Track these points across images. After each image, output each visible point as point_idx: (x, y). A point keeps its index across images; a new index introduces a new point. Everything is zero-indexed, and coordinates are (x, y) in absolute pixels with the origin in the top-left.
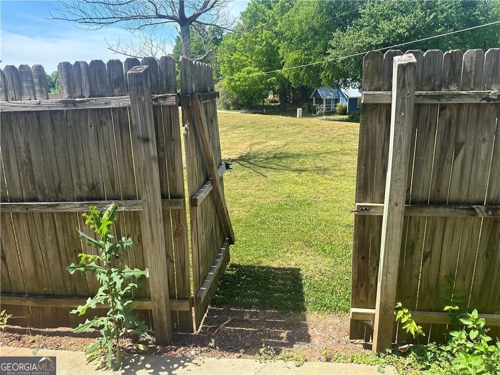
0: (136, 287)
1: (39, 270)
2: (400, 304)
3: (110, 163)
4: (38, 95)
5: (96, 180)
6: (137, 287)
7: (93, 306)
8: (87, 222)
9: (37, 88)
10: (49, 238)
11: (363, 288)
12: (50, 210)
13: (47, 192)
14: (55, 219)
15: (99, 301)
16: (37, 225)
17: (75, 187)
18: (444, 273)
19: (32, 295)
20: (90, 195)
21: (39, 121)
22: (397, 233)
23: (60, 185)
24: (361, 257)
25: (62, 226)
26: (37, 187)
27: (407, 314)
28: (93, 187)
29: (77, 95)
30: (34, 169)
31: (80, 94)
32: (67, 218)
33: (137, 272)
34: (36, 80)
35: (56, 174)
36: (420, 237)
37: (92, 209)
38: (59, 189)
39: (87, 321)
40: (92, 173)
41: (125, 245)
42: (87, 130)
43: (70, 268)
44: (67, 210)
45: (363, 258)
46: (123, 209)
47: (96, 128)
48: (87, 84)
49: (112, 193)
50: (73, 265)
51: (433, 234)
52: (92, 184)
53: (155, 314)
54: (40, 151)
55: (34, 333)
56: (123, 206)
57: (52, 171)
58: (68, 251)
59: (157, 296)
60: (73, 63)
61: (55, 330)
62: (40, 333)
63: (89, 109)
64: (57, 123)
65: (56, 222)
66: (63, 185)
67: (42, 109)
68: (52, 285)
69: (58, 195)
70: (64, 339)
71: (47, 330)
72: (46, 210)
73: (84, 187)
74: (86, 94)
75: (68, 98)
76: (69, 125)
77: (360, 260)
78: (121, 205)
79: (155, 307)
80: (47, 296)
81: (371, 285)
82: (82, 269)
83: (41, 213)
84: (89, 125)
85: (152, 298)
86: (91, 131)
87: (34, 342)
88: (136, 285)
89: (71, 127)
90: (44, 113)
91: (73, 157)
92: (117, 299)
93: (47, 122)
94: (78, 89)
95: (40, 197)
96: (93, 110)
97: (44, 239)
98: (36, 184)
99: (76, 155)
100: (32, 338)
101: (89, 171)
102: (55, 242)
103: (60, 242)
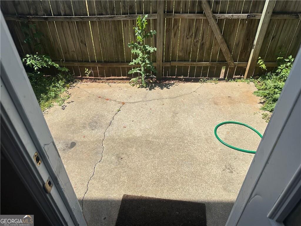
2: (260, 58)
10: (108, 34)
11: (245, 53)
13: (108, 10)
14: (111, 24)
18: (279, 44)
22: (266, 26)
23: (114, 7)
24: (246, 39)
25: (115, 28)
26: (103, 8)
27: (262, 61)
28: (131, 7)
32: (117, 24)
36: (273, 29)
38: (114, 9)
39: (133, 69)
41: (152, 34)
44: (118, 19)
45: (247, 40)
49: (140, 10)
51: (278, 27)
58: (117, 41)
59: (159, 59)
65: (112, 26)
66: (116, 7)
68: (108, 57)
69: (113, 12)
73: (127, 7)
77: (246, 40)
80: (106, 62)
81: (248, 51)
82: (133, 46)
92: (146, 59)
95: (104, 13)
97: (106, 34)
98: (103, 6)
103: (113, 36)
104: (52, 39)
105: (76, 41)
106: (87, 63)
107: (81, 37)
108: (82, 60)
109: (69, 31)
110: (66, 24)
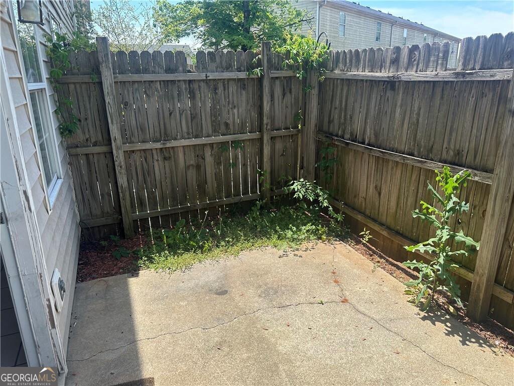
0: (465, 255)
1: (398, 211)
3: (480, 133)
4: (439, 67)
5: (462, 148)
6: (467, 255)
7: (422, 251)
8: (437, 179)
9: (440, 62)
10: (412, 188)
12: (419, 165)
13: (422, 150)
14: (421, 173)
15: (428, 249)
16: (408, 174)
17: (444, 149)
19: (389, 228)
20: (454, 159)
21: (433, 90)
23: (432, 147)
25: (425, 181)
26: (416, 145)
28: (458, 153)
29: (470, 68)
30: (418, 129)
31: (472, 66)
32: (430, 176)
33: (469, 241)
34: (441, 55)
35: (432, 136)
37: (445, 169)
38: (431, 150)
39: (415, 261)
40: (461, 140)
41: (462, 209)
42: (468, 100)
43: (414, 212)
44: (431, 168)
46: (476, 179)
47: (477, 99)
48: (481, 57)
49: (472, 162)
50: (417, 211)
52: (458, 150)
53: (474, 287)
54: (427, 115)
55: (381, 257)
56: (477, 176)
57: (431, 133)
59: (480, 271)
60: (474, 38)
61: (396, 262)
62: (385, 259)
63: (476, 80)
64: (446, 93)
65: (421, 176)
66: (435, 147)
67: (437, 80)
68: (403, 227)
69: (428, 155)
70: (399, 272)
71: (390, 260)
72: (417, 164)
73: (451, 152)
74: (477, 67)
75: (461, 70)
76: (455, 95)
78: (475, 175)
79: (475, 280)
80: (398, 233)
82: (423, 217)
83: (413, 166)
84: (471, 96)
85: (476, 271)
86: (471, 102)
87: (379, 262)
88: (466, 254)
89: (456, 97)
90: (439, 83)
91: (450, 124)
92: (442, 254)
93: (438, 91)
94: (472, 62)
95: (416, 153)
96: (479, 81)
97: (409, 187)
98: (417, 142)
99: (453, 122)
100: (379, 259)
101: (459, 138)
102: (416, 192)
103: (419, 194)
104: (347, 172)
105: (370, 185)
106: (372, 222)
107: (377, 180)
108: (369, 214)
109: (366, 167)
110: (366, 156)
